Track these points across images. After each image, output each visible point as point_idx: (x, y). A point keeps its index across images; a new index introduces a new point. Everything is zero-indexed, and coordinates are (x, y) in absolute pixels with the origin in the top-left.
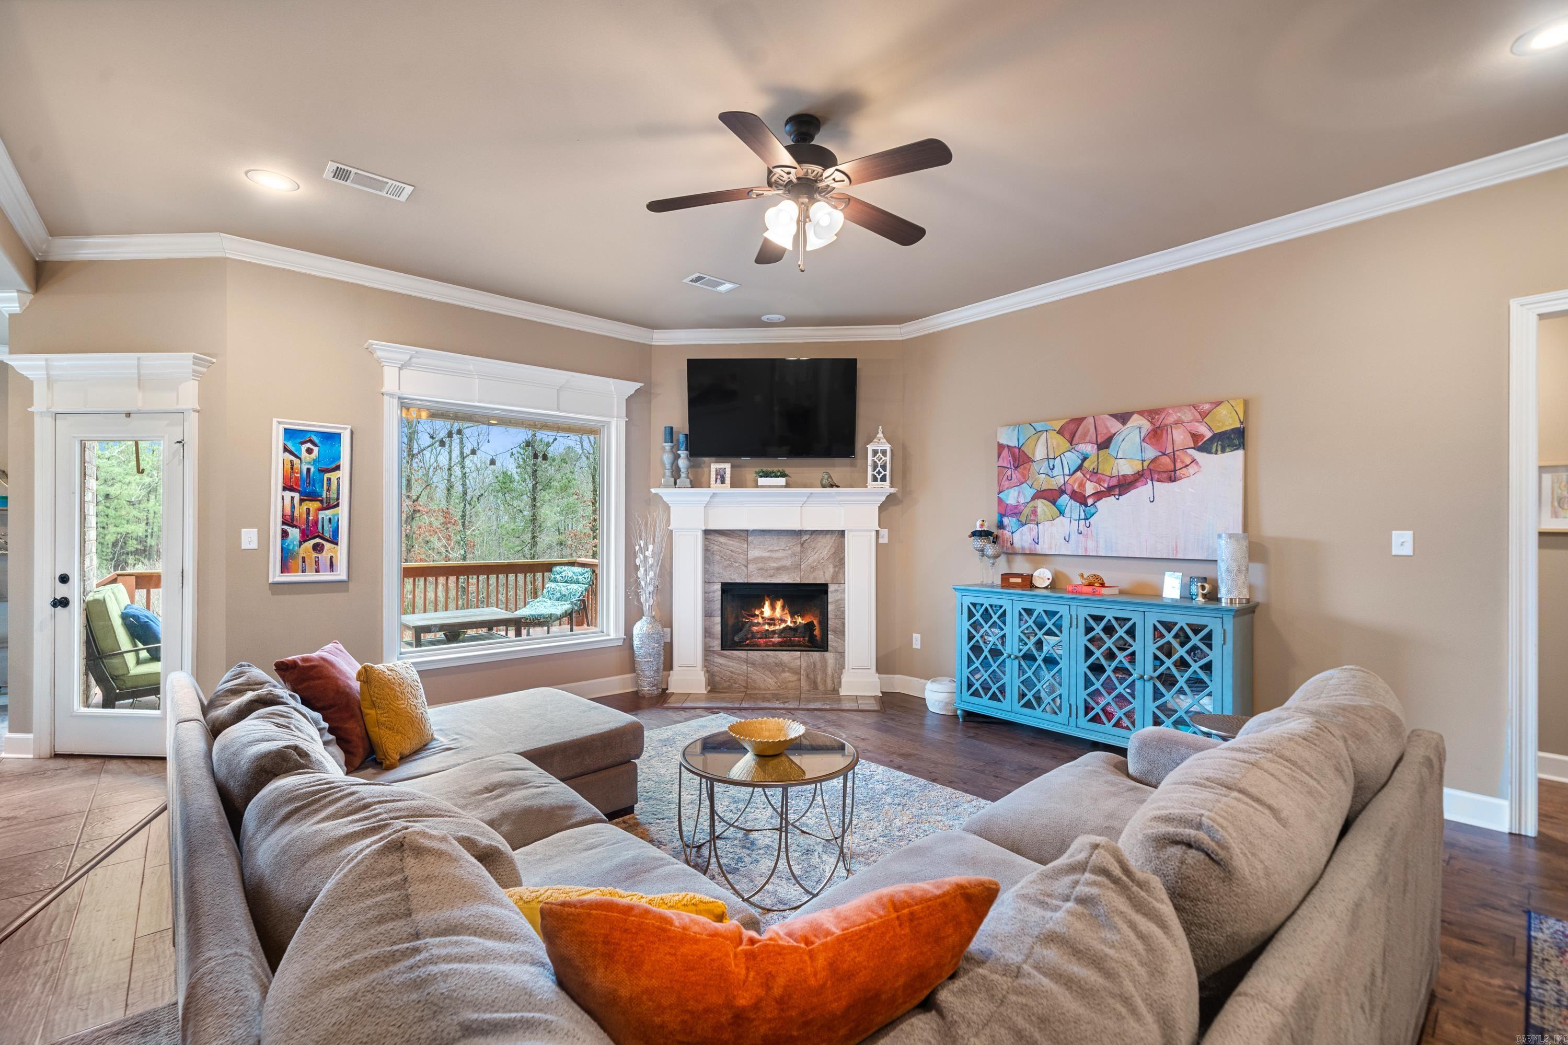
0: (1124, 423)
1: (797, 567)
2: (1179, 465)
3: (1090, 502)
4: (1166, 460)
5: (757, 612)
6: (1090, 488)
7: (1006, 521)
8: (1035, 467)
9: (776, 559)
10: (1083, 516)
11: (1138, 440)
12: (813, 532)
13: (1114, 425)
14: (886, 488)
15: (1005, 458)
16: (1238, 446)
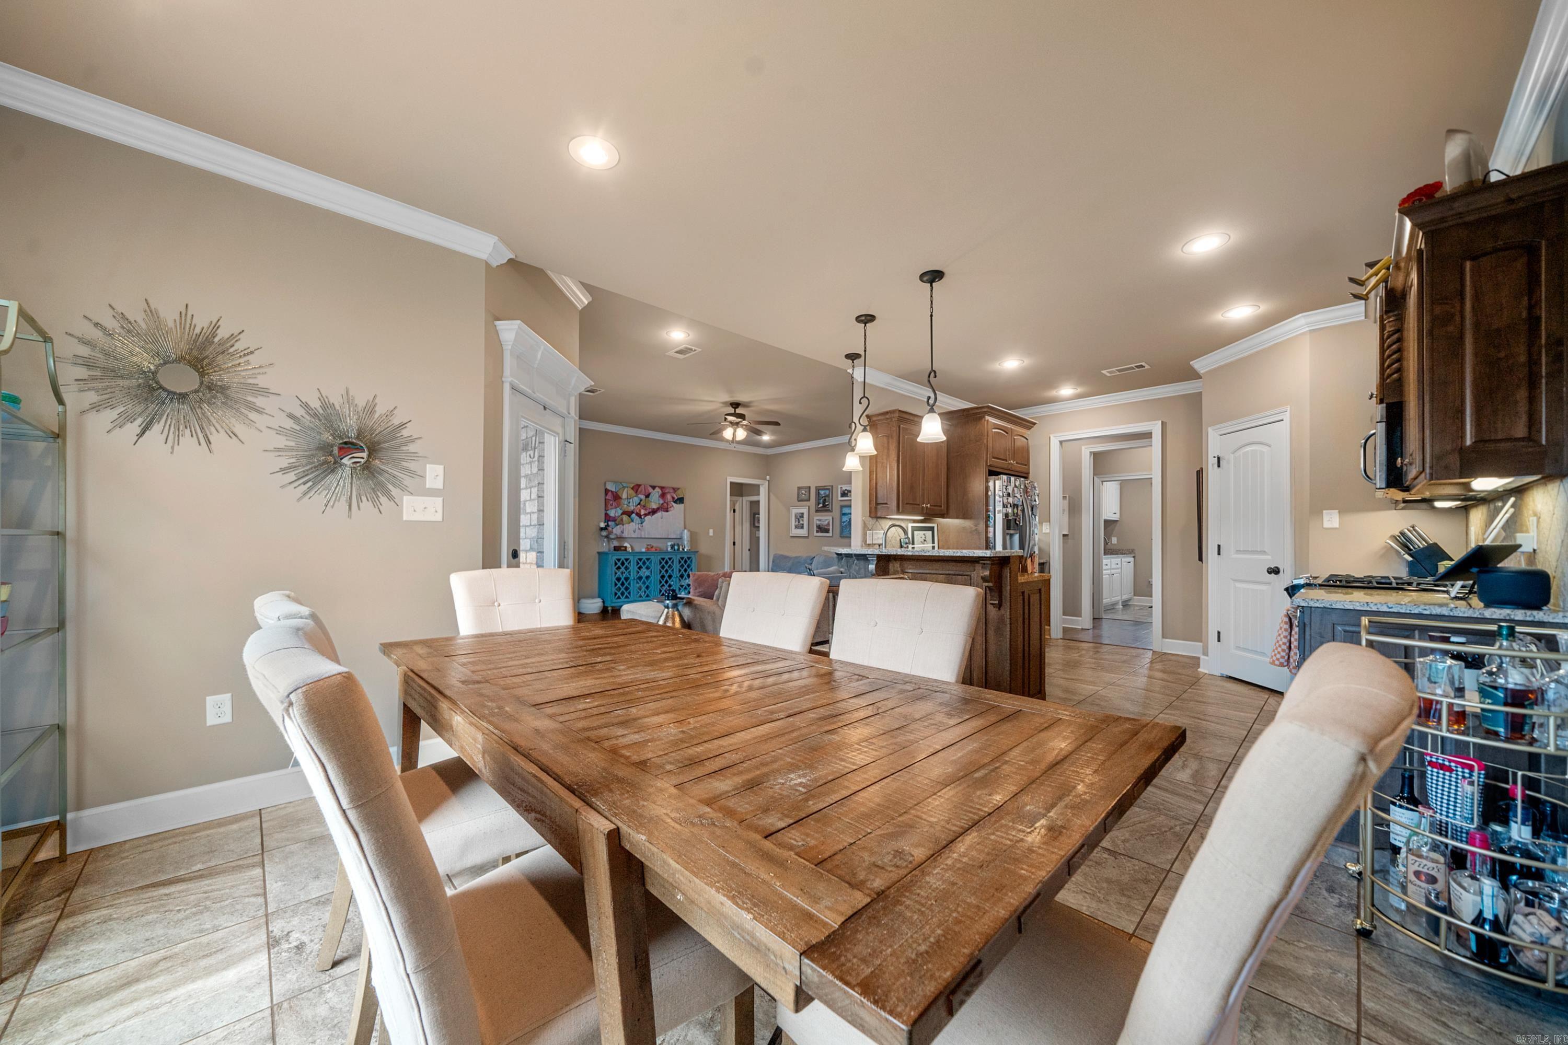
0: (654, 490)
2: (669, 507)
4: (665, 504)
6: (643, 512)
7: (610, 523)
11: (658, 496)
13: (651, 490)
15: (609, 496)
16: (683, 503)
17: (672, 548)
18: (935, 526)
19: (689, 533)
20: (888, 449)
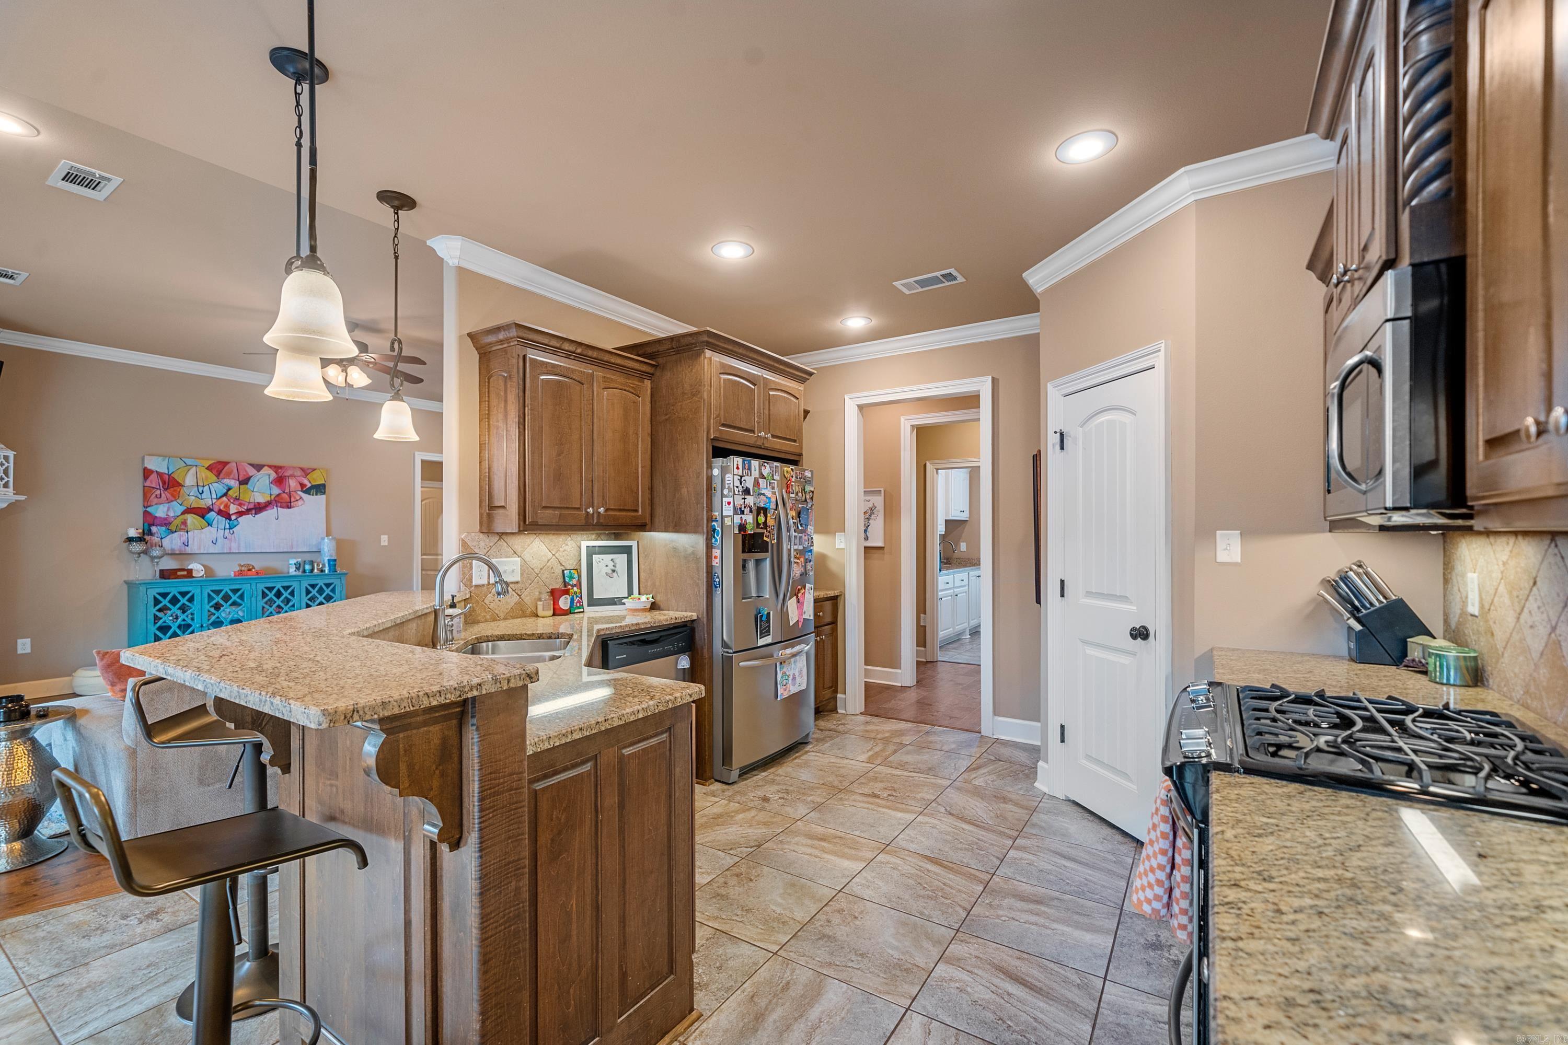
0: (258, 471)
2: (293, 500)
3: (233, 517)
4: (284, 496)
7: (154, 529)
8: (184, 490)
10: (227, 526)
11: (267, 482)
13: (251, 471)
15: (153, 481)
16: (324, 493)
17: (298, 569)
18: (634, 544)
19: (334, 543)
20: (506, 401)
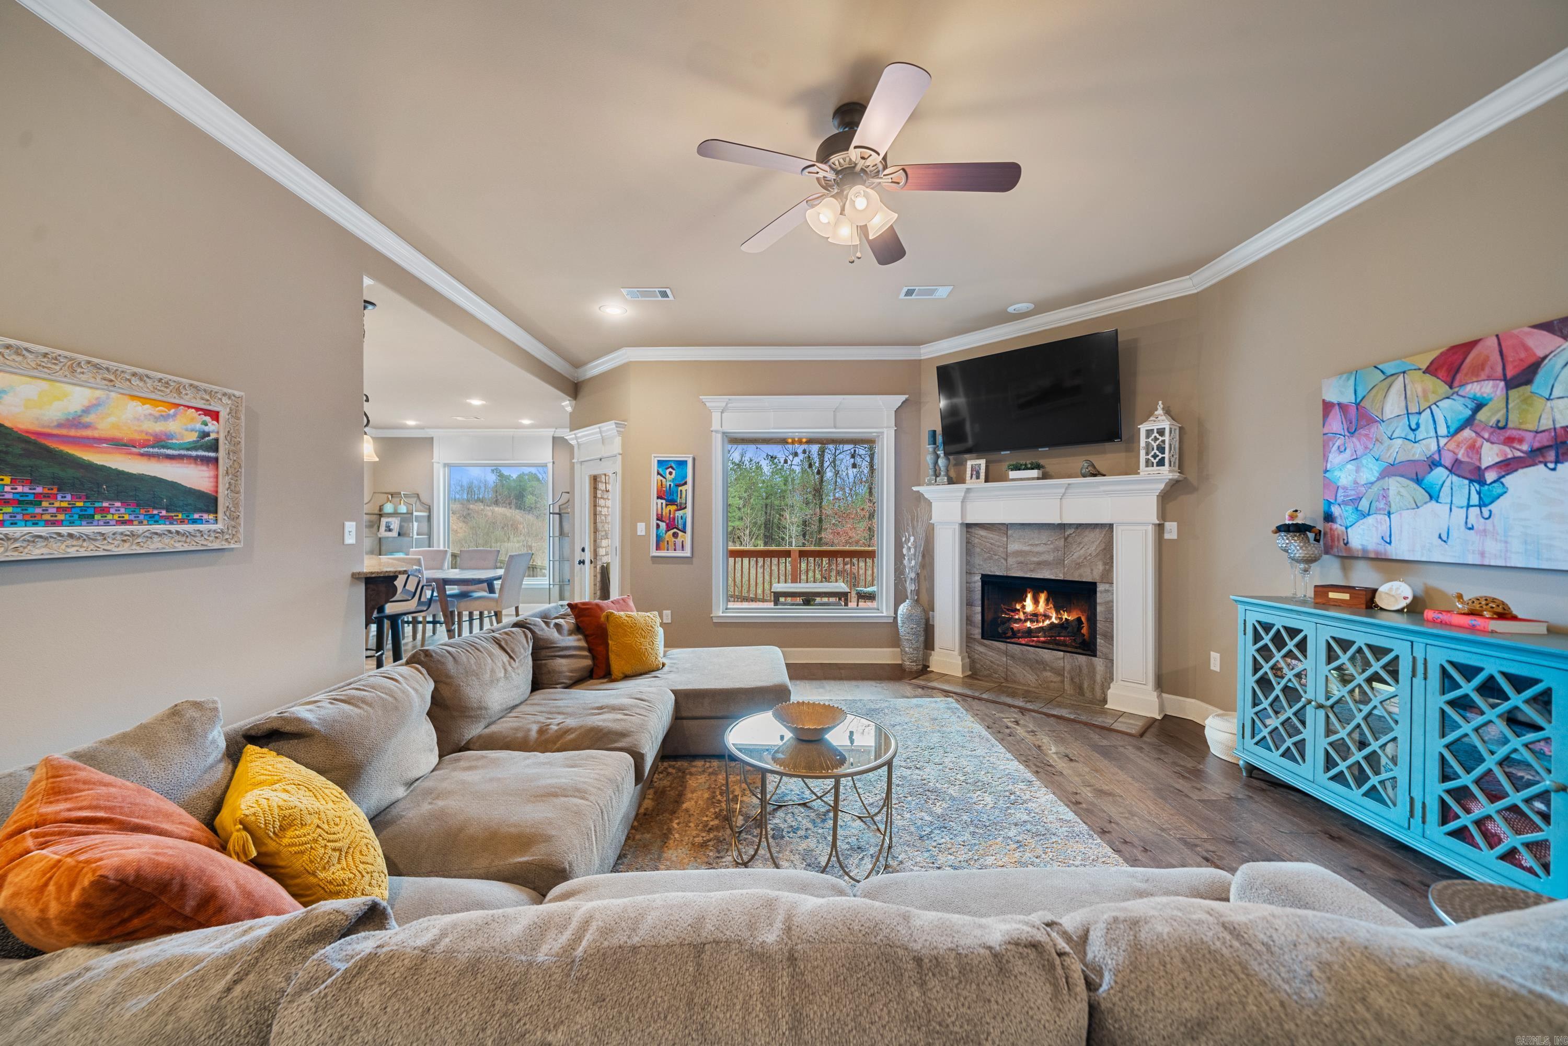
1: (1060, 562)
3: (1490, 476)
5: (1018, 607)
6: (1490, 454)
7: (1336, 510)
8: (1384, 429)
9: (1037, 553)
10: (1475, 499)
12: (1079, 526)
13: (1544, 343)
14: (1167, 473)
